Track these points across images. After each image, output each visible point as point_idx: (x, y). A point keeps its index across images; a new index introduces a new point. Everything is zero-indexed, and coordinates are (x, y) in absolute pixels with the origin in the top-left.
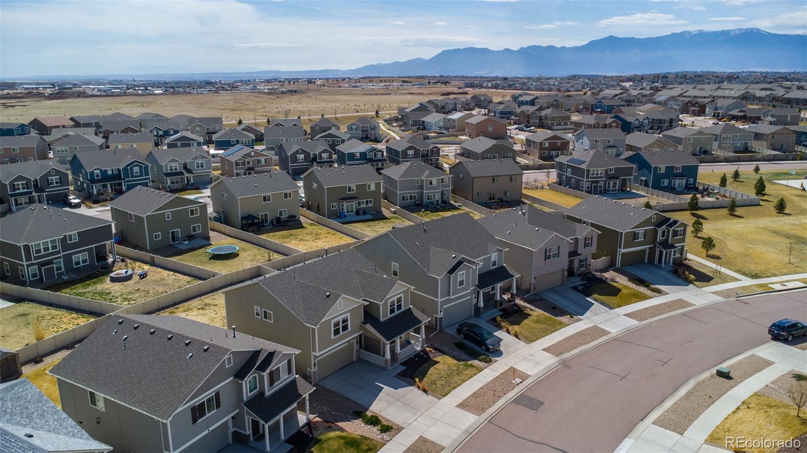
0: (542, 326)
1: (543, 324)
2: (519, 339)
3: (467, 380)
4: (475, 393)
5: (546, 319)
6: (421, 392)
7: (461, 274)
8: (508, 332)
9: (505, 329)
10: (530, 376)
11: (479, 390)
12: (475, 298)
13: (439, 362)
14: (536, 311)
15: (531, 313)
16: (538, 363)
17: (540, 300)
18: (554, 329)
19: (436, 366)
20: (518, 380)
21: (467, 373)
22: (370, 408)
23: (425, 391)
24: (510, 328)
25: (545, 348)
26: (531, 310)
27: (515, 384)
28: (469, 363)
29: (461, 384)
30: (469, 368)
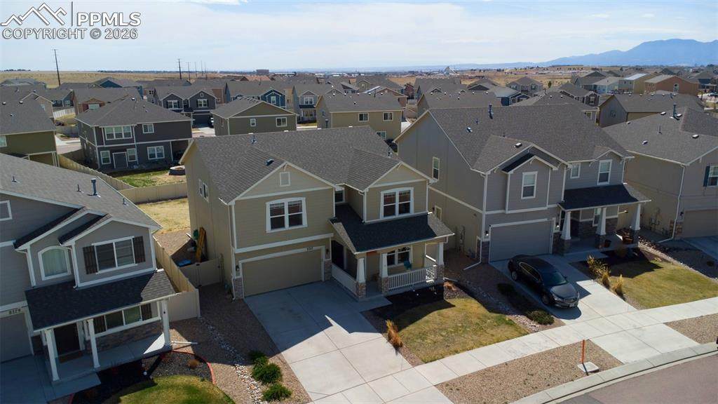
0: (677, 286)
1: (682, 284)
2: (624, 299)
3: (486, 345)
4: (488, 370)
5: (688, 278)
6: (389, 346)
7: (529, 177)
8: (606, 285)
9: (601, 280)
10: (620, 363)
11: (499, 366)
12: (557, 224)
13: (454, 306)
14: (673, 264)
15: (661, 264)
16: (647, 345)
17: (686, 250)
18: (701, 295)
19: (444, 311)
20: (590, 366)
21: (494, 333)
22: (282, 353)
23: (397, 347)
24: (610, 279)
25: (673, 322)
26: (664, 260)
27: (581, 371)
28: (508, 317)
29: (472, 348)
30: (503, 325)
